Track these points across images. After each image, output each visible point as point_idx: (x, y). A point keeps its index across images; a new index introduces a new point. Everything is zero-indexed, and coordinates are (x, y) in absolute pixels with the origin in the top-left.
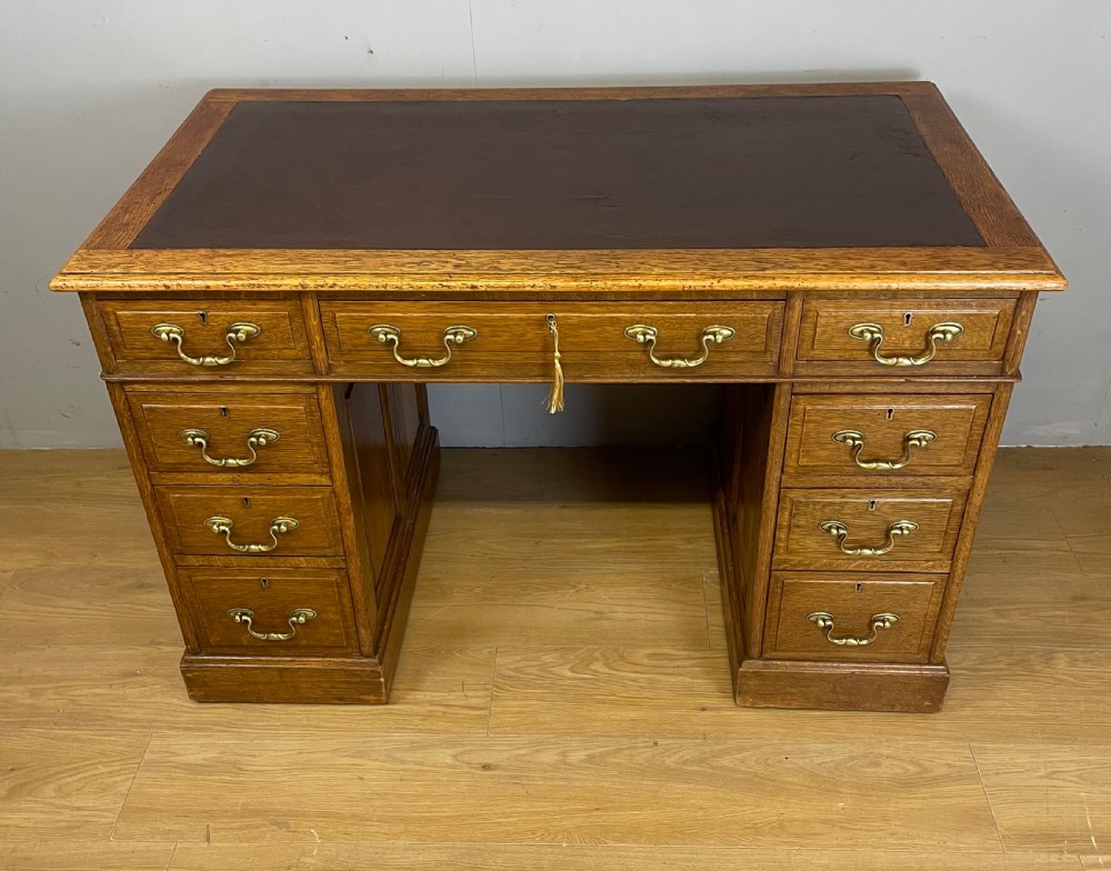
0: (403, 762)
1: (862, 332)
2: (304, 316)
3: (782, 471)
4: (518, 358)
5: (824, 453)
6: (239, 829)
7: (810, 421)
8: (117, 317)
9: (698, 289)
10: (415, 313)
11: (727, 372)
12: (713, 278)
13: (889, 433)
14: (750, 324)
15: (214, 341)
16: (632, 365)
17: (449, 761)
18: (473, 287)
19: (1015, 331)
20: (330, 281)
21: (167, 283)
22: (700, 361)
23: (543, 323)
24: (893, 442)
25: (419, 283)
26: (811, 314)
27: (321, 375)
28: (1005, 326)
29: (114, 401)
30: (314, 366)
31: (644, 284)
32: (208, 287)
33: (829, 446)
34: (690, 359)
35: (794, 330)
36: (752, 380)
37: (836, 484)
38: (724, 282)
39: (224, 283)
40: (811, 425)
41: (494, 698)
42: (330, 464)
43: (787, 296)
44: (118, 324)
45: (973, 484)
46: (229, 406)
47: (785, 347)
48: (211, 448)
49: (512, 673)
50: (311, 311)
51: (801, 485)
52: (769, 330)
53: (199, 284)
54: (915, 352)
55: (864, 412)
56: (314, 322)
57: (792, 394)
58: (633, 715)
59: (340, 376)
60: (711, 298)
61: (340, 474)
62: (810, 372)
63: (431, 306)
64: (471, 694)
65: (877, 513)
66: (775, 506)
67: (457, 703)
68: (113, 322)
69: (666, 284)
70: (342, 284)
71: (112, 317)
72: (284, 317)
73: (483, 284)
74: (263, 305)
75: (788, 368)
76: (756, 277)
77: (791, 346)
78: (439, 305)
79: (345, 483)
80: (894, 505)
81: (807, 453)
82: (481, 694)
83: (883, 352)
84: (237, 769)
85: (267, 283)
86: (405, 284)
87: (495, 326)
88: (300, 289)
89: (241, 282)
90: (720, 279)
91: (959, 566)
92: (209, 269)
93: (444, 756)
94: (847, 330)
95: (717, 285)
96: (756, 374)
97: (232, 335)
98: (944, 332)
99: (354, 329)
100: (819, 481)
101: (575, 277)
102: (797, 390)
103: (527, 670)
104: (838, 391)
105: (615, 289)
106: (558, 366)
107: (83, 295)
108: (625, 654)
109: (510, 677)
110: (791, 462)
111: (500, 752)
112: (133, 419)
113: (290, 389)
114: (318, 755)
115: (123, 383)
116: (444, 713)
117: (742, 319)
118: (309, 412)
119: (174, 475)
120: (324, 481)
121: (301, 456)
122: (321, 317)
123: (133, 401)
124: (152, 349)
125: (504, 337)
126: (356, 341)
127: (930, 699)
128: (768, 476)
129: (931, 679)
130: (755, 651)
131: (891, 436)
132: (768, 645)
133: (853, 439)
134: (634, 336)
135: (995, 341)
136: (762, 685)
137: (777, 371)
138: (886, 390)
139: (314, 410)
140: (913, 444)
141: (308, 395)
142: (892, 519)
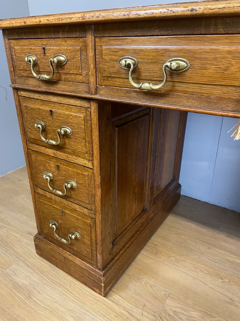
2: (86, 46)
8: (15, 50)
10: (149, 45)
27: (92, 94)
30: (89, 88)
42: (93, 155)
46: (53, 110)
50: (90, 45)
56: (91, 54)
59: (101, 95)
61: (96, 162)
63: (160, 40)
72: (78, 50)
74: (69, 42)
87: (206, 59)
97: (52, 59)
99: (111, 60)
112: (21, 111)
113: (79, 103)
115: (18, 89)
118: (85, 119)
119: (34, 145)
120: (90, 165)
121: (81, 147)
122: (95, 50)
123: (21, 101)
124: (26, 70)
125: (211, 70)
126: (111, 70)
139: (88, 119)
141: (86, 109)
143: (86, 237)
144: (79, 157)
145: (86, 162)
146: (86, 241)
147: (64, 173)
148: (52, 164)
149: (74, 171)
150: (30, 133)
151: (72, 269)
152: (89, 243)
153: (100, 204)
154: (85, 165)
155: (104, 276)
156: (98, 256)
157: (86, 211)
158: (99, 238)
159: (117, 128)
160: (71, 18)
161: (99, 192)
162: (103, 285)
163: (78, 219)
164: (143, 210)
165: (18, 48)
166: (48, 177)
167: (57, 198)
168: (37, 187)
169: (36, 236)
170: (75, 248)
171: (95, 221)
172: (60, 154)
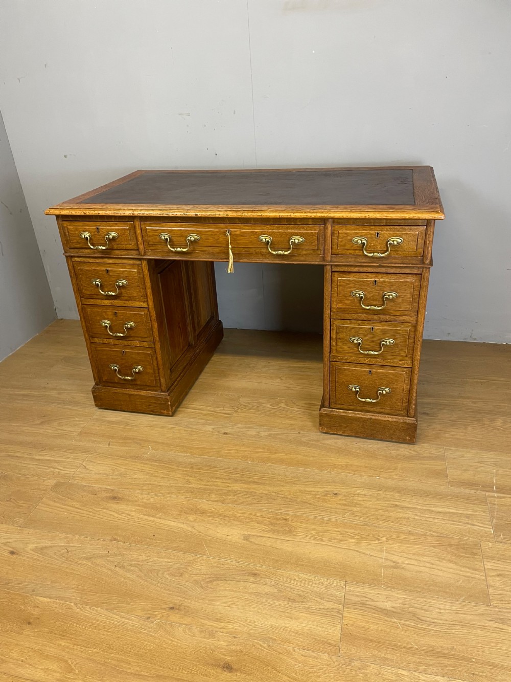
0: (192, 428)
1: (358, 241)
2: (134, 227)
3: (331, 312)
4: (216, 250)
5: (348, 302)
6: (122, 443)
7: (340, 286)
8: (68, 229)
9: (285, 217)
10: (176, 228)
11: (303, 259)
12: (292, 212)
13: (376, 292)
14: (310, 235)
15: (102, 240)
16: (263, 255)
17: (211, 430)
18: (196, 215)
19: (426, 242)
20: (143, 212)
21: (85, 212)
22: (289, 252)
23: (225, 233)
24: (378, 296)
25: (176, 213)
26: (336, 232)
27: (142, 255)
28: (422, 240)
29: (68, 265)
30: (139, 252)
31: (263, 214)
32: (99, 214)
33: (349, 298)
34: (285, 251)
35: (329, 240)
36: (313, 263)
37: (355, 318)
38: (295, 214)
39: (105, 212)
40: (341, 287)
41: (235, 411)
42: (147, 297)
43: (324, 221)
44: (68, 232)
45: (417, 320)
46: (110, 269)
47: (326, 248)
48: (102, 287)
49: (245, 404)
50: (137, 226)
51: (339, 318)
52: (318, 239)
53: (96, 213)
54: (381, 252)
55: (363, 282)
56: (139, 232)
57: (332, 272)
58: (292, 422)
59: (150, 256)
60: (293, 223)
61: (151, 302)
62: (338, 260)
63: (182, 225)
64: (226, 409)
65: (375, 333)
66: (329, 327)
67: (220, 411)
68: (66, 231)
69: (272, 215)
70: (147, 213)
71: (66, 229)
72: (127, 230)
73: (200, 214)
74: (119, 224)
75: (329, 258)
76: (309, 212)
77: (328, 247)
78: (185, 225)
79: (153, 307)
80: (383, 330)
81: (341, 302)
82: (231, 409)
83: (368, 251)
84: (127, 424)
85: (120, 213)
86: (171, 214)
87: (208, 235)
88: (132, 215)
89: (110, 212)
90: (294, 213)
91: (416, 364)
92: (101, 208)
93: (209, 428)
94: (351, 240)
95: (293, 215)
96: (315, 261)
97: (107, 236)
98: (393, 241)
99: (153, 235)
100: (347, 316)
101: (236, 211)
102: (334, 270)
103: (252, 404)
104: (351, 271)
105: (251, 216)
106: (230, 252)
107: (58, 217)
108: (295, 401)
110: (334, 306)
111: (232, 429)
112: (75, 273)
113: (132, 262)
114: (159, 423)
115: (72, 257)
116: (214, 415)
117: (306, 233)
118: (138, 273)
119: (89, 300)
120: (145, 305)
121: (136, 293)
122: (141, 229)
123: (75, 265)
124: (80, 243)
125: (211, 240)
126: (154, 240)
127: (409, 435)
128: (324, 312)
129: (408, 424)
130: (327, 404)
131: (377, 294)
132: (332, 401)
133: (359, 294)
134: (262, 240)
135: (418, 247)
136: (330, 421)
137: (324, 259)
138: (372, 271)
139: (141, 272)
140: (387, 298)
141: (138, 265)
142: (382, 337)
143: (148, 367)
144: (135, 301)
145: (142, 303)
146: (149, 371)
147: (122, 317)
148: (110, 312)
149: (131, 314)
150: (85, 290)
151: (138, 403)
152: (151, 371)
153: (157, 334)
154: (141, 306)
155: (169, 395)
156: (162, 380)
157: (146, 344)
158: (160, 362)
159: (159, 275)
160: (124, 213)
161: (156, 325)
162: (169, 403)
163: (138, 354)
164: (189, 345)
165: (72, 227)
166: (106, 324)
167: (117, 342)
168: (92, 337)
169: (94, 387)
170: (139, 383)
171: (155, 350)
172: (116, 302)
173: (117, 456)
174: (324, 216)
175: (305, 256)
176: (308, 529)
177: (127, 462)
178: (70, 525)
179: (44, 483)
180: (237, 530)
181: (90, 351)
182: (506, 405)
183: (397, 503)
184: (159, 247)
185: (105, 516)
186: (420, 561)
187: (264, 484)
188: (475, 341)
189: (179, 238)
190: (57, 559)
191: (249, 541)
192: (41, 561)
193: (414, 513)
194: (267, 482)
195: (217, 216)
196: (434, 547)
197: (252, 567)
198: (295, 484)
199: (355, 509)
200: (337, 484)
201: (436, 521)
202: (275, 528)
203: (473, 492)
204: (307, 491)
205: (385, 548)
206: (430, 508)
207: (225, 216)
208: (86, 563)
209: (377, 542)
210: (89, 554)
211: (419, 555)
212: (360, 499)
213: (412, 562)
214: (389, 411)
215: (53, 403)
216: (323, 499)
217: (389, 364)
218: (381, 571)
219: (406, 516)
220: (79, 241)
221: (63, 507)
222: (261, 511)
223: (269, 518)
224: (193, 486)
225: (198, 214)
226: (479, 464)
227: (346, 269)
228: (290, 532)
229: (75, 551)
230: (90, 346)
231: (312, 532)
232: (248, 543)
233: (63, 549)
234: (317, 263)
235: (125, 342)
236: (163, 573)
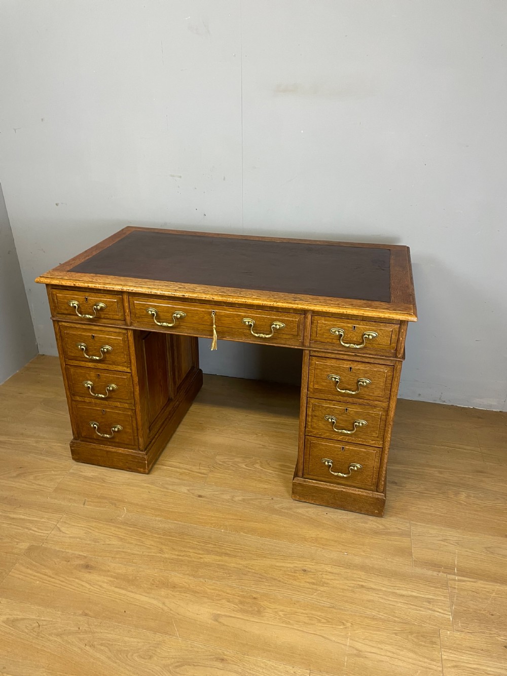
0: (167, 489)
1: (336, 331)
2: (123, 300)
3: (308, 390)
4: (201, 327)
5: (325, 384)
6: (97, 502)
7: (317, 369)
8: (57, 296)
9: (268, 305)
10: (164, 304)
11: (283, 342)
12: (274, 302)
14: (291, 322)
15: (89, 309)
16: (245, 335)
17: (186, 491)
18: (183, 296)
19: (400, 338)
20: (132, 288)
21: (75, 283)
22: (270, 336)
23: (210, 313)
24: (352, 382)
25: (164, 292)
26: (315, 322)
27: (128, 326)
28: (396, 336)
29: (55, 328)
30: (126, 323)
31: (247, 301)
32: (88, 286)
33: (326, 381)
34: (267, 334)
35: (309, 328)
36: (292, 347)
37: (330, 399)
38: (278, 304)
39: (95, 285)
40: (318, 370)
41: (211, 471)
42: (131, 363)
43: (305, 312)
44: (57, 299)
45: (389, 405)
46: (95, 335)
47: (306, 334)
48: (87, 351)
49: (221, 463)
50: (125, 300)
51: (315, 397)
52: (298, 327)
53: (86, 285)
54: (357, 343)
55: (339, 367)
56: (126, 304)
58: (266, 486)
59: (136, 327)
60: (275, 310)
61: (134, 368)
62: (316, 346)
63: (169, 302)
64: (202, 468)
65: (348, 414)
66: (305, 405)
67: (196, 471)
68: (55, 298)
69: (256, 302)
70: (136, 290)
71: (55, 296)
72: (115, 302)
73: (187, 295)
74: (108, 296)
75: (307, 344)
76: (291, 303)
77: (308, 333)
78: (172, 302)
79: (136, 372)
80: (356, 412)
81: (317, 383)
82: (207, 468)
83: (345, 342)
84: (104, 481)
85: (109, 287)
86: (159, 292)
87: (193, 313)
88: (121, 290)
89: (100, 286)
90: (277, 302)
91: (386, 445)
92: (91, 280)
93: (184, 489)
94: (329, 330)
95: (275, 304)
96: (295, 345)
97: (95, 307)
98: (369, 335)
99: (141, 308)
100: (323, 396)
101: (222, 296)
102: (312, 354)
103: (228, 463)
104: (328, 357)
105: (236, 302)
106: (215, 331)
107: (47, 285)
108: (270, 463)
109: (220, 464)
110: (311, 386)
111: (207, 492)
112: (61, 336)
113: (117, 330)
114: (135, 481)
115: (58, 321)
116: (189, 473)
117: (288, 320)
118: (123, 340)
119: (74, 361)
120: (128, 370)
121: (122, 358)
122: (129, 303)
123: (62, 329)
124: (68, 310)
125: (196, 318)
126: (141, 314)
127: (378, 508)
128: (302, 391)
129: (377, 499)
130: (300, 474)
131: (352, 379)
132: (305, 471)
133: (335, 378)
134: (245, 322)
135: (392, 342)
136: (303, 490)
137: (303, 344)
138: (348, 359)
139: (126, 341)
140: (361, 384)
141: (124, 334)
142: (355, 418)
143: (128, 426)
144: (119, 365)
145: (126, 369)
146: (128, 430)
147: (105, 379)
148: (93, 374)
149: (114, 377)
150: (70, 352)
151: (116, 460)
152: (130, 431)
153: (138, 397)
154: (124, 371)
155: (146, 454)
156: (140, 439)
157: (126, 406)
158: (140, 423)
159: (144, 341)
160: (114, 288)
161: (137, 389)
162: (146, 462)
163: (119, 414)
164: (169, 401)
165: (61, 295)
166: (89, 385)
167: (98, 401)
168: (74, 395)
169: (72, 442)
170: (117, 440)
171: (135, 411)
172: (100, 365)
173: (92, 518)
174: (305, 308)
175: (285, 340)
176: (276, 610)
177: (101, 525)
178: (42, 595)
179: (17, 546)
180: (207, 608)
181: (71, 408)
182: (471, 477)
183: (363, 584)
184: (146, 320)
185: (78, 587)
186: (382, 649)
187: (235, 556)
188: (445, 404)
189: (165, 314)
190: (27, 634)
191: (218, 621)
192: (12, 635)
193: (379, 596)
194: (239, 554)
195: (204, 298)
196: (396, 634)
197: (220, 651)
198: (265, 557)
199: (322, 589)
200: (308, 560)
201: (399, 605)
202: (245, 607)
203: (435, 573)
204: (277, 566)
205: (349, 634)
206: (395, 591)
207: (211, 299)
208: (56, 639)
209: (341, 627)
210: (60, 630)
211: (381, 642)
212: (328, 577)
213: (374, 650)
214: (359, 485)
215: (30, 452)
216: (291, 576)
217: (361, 443)
218: (344, 659)
219: (372, 598)
220: (67, 308)
221: (36, 574)
222: (230, 587)
223: (239, 596)
224: (167, 556)
225: (185, 295)
226: (443, 543)
227: (323, 355)
228: (259, 613)
229: (46, 625)
230: (71, 403)
231: (281, 613)
232: (217, 623)
233: (34, 623)
234: (296, 347)
235: (106, 403)
236: (132, 655)
